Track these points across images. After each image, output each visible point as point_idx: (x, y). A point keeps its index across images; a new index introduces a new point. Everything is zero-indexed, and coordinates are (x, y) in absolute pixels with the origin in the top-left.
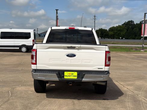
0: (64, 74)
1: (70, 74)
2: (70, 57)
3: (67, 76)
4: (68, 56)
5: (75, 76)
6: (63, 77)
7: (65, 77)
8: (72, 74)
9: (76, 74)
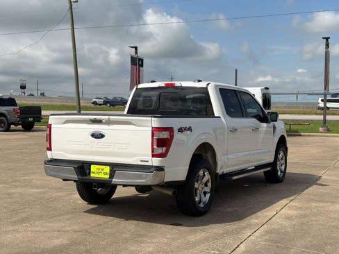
0: (90, 169)
1: (99, 169)
2: (96, 138)
3: (94, 173)
4: (93, 135)
5: (106, 174)
6: (89, 173)
7: (92, 175)
8: (102, 170)
9: (107, 169)
